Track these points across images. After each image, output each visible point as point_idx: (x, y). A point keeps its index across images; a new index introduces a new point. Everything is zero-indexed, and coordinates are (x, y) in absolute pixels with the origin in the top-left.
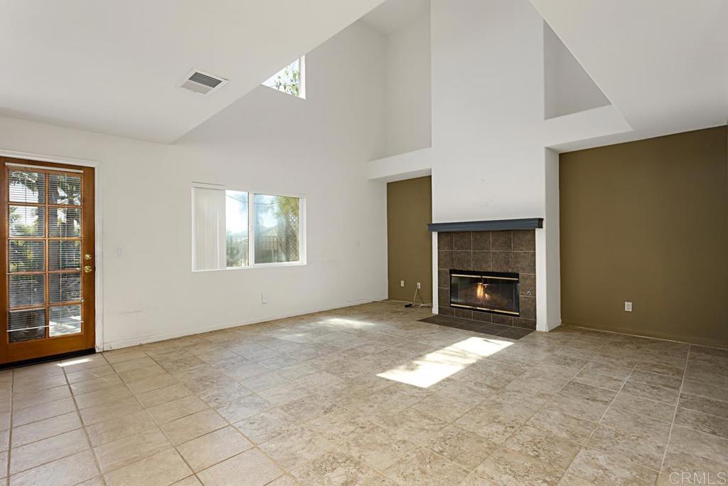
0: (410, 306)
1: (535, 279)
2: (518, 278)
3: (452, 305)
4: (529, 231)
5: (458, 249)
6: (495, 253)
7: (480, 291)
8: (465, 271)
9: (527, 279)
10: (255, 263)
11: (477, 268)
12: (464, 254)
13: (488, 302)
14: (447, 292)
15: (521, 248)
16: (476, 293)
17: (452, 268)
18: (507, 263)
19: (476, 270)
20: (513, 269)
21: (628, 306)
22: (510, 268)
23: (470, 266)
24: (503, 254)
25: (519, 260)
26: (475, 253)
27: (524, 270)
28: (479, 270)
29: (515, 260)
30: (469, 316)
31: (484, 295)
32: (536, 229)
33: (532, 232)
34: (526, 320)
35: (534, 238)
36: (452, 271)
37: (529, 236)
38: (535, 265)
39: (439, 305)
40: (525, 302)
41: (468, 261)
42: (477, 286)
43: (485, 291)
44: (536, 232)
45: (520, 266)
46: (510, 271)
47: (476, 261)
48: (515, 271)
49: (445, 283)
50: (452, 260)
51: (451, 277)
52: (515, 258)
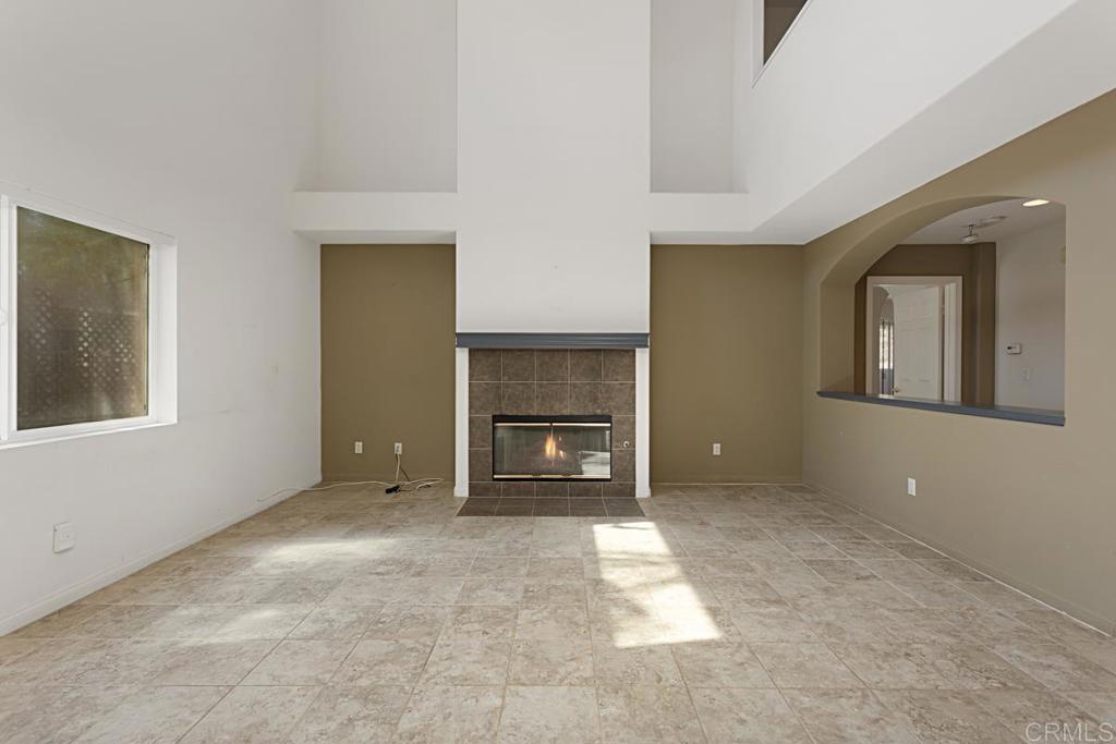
0: (395, 489)
1: (634, 422)
2: (610, 422)
3: (495, 476)
4: (628, 351)
5: (510, 379)
6: (575, 386)
7: (550, 447)
8: (525, 416)
9: (623, 424)
10: (22, 425)
11: (545, 411)
12: (521, 388)
13: (564, 463)
14: (488, 456)
15: (615, 377)
16: (544, 450)
17: (498, 413)
18: (595, 400)
19: (542, 414)
20: (604, 409)
21: (717, 449)
22: (598, 408)
23: (532, 407)
24: (588, 387)
25: (613, 396)
26: (541, 386)
27: (619, 409)
28: (548, 414)
29: (607, 395)
30: (529, 493)
31: (557, 453)
32: (637, 350)
33: (631, 354)
34: (621, 485)
35: (634, 362)
36: (496, 419)
37: (626, 360)
38: (634, 402)
39: (470, 480)
40: (620, 457)
41: (529, 398)
42: (545, 440)
43: (559, 447)
44: (637, 354)
45: (613, 404)
46: (599, 412)
47: (543, 398)
48: (606, 412)
49: (484, 441)
50: (499, 398)
51: (494, 428)
52: (607, 391)
